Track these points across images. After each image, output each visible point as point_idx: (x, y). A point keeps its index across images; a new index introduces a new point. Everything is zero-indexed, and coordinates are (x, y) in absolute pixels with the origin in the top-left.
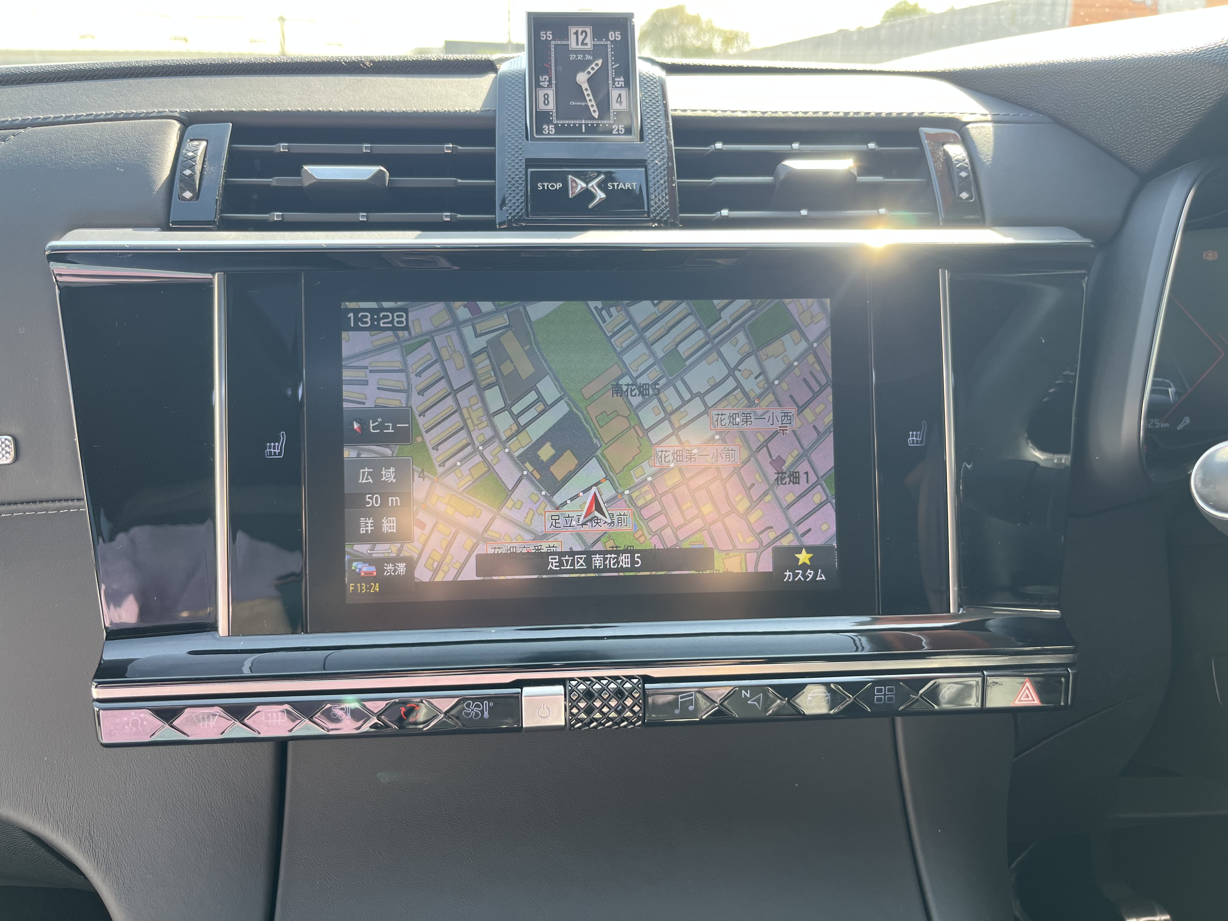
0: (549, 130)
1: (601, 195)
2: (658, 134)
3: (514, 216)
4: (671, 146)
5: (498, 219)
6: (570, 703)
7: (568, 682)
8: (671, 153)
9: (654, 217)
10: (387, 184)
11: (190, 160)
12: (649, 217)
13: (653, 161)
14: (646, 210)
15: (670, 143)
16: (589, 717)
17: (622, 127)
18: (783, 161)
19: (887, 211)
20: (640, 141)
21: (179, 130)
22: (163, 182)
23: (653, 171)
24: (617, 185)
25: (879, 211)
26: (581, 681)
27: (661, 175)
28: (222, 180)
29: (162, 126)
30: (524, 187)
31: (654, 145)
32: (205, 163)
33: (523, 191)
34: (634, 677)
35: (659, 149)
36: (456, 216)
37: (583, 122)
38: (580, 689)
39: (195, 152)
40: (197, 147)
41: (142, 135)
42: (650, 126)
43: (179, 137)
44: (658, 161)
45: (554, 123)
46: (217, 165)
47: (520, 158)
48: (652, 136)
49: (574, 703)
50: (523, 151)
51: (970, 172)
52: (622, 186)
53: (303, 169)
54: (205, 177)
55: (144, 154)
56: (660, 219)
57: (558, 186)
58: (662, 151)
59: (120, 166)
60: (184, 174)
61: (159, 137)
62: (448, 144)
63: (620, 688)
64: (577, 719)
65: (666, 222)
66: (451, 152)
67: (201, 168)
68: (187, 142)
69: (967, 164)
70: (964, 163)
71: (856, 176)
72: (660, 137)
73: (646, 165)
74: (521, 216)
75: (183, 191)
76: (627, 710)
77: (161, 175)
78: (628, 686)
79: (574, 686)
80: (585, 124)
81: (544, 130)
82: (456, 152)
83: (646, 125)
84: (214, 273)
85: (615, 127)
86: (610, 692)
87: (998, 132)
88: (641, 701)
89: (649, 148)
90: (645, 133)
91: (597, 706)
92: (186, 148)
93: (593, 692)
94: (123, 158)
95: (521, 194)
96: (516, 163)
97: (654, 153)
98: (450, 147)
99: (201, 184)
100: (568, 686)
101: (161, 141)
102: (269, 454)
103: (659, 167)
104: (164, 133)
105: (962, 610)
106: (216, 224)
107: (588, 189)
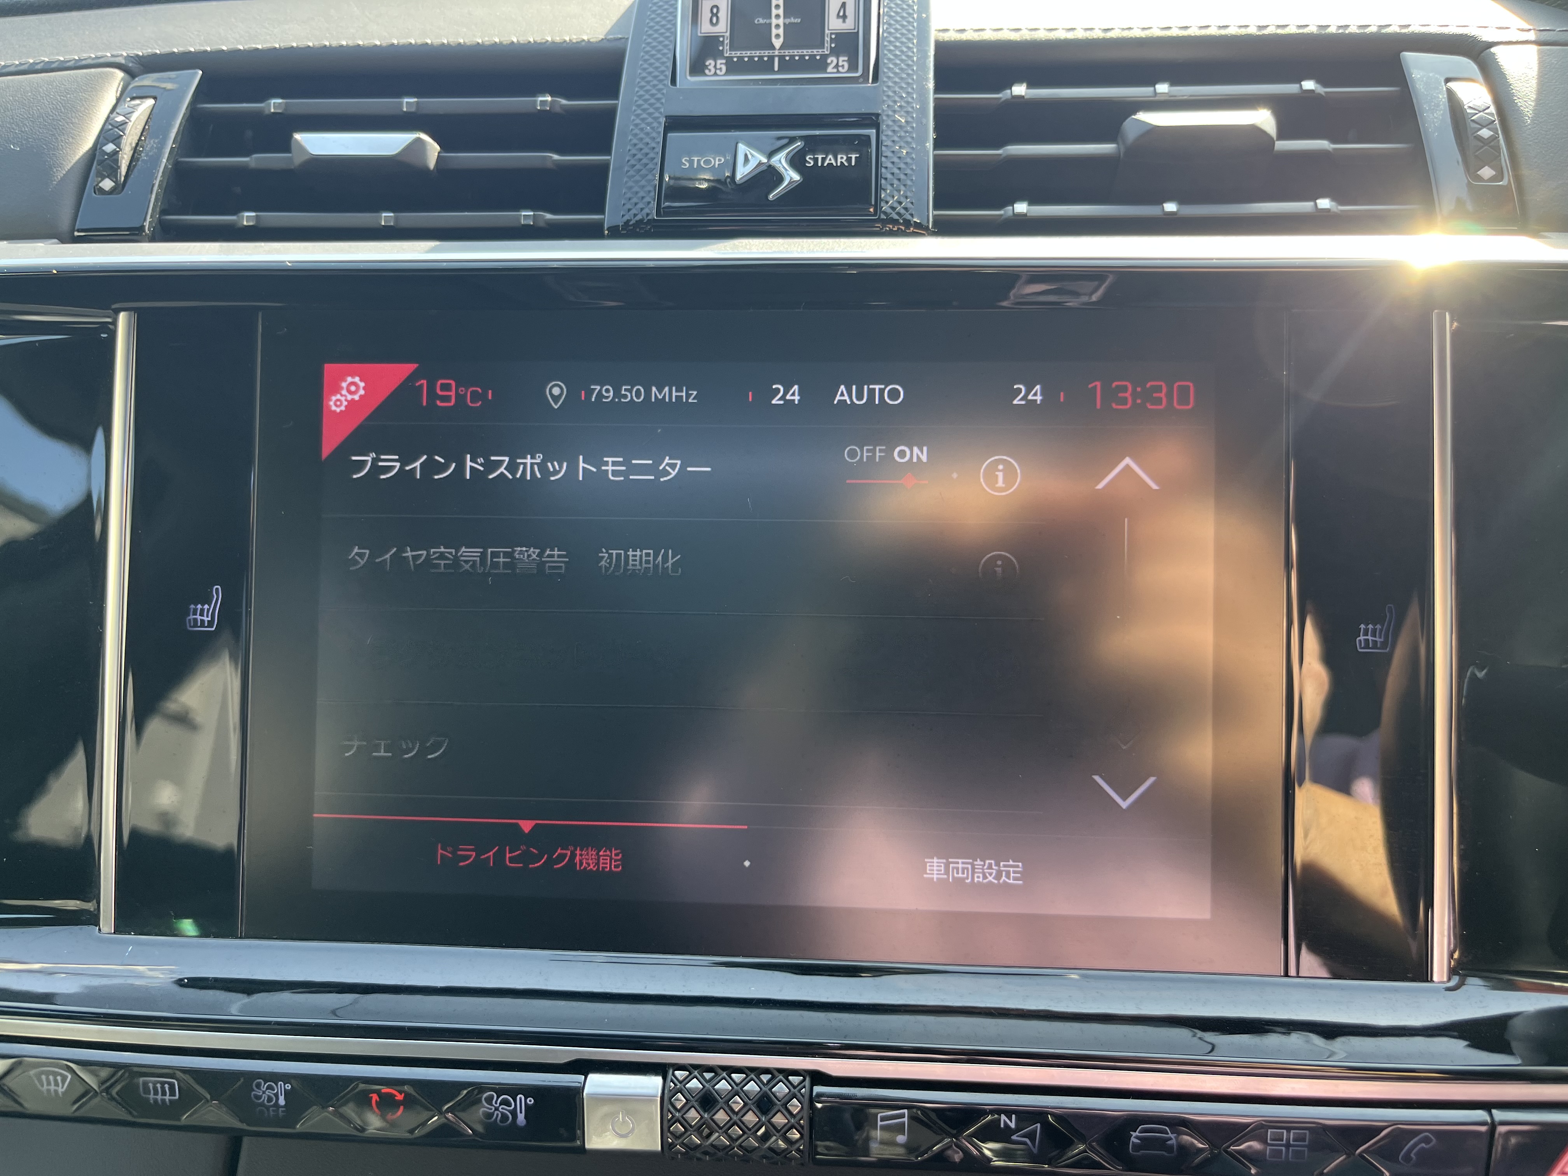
0: (716, 69)
1: (792, 176)
2: (906, 69)
3: (635, 215)
4: (927, 90)
5: (609, 218)
6: (669, 1114)
7: (671, 1072)
8: (927, 103)
9: (885, 213)
10: (432, 164)
11: (117, 128)
12: (875, 214)
13: (892, 116)
14: (873, 203)
15: (927, 85)
16: (705, 1144)
17: (843, 61)
18: (1135, 113)
19: (1333, 203)
20: (873, 83)
21: (119, 84)
22: (74, 164)
23: (890, 133)
24: (822, 158)
25: (1316, 204)
26: (696, 1073)
27: (905, 140)
28: (165, 160)
29: (93, 78)
30: (657, 164)
31: (897, 89)
32: (144, 134)
33: (654, 172)
34: (795, 1073)
35: (904, 96)
36: (544, 216)
37: (777, 53)
38: (690, 1089)
39: (128, 115)
40: (135, 108)
41: (60, 94)
42: (892, 57)
43: (118, 95)
44: (901, 116)
45: (725, 55)
46: (161, 137)
47: (657, 115)
48: (895, 73)
49: (677, 1115)
50: (662, 103)
51: (1497, 129)
52: (830, 160)
53: (293, 139)
54: (140, 155)
55: (55, 123)
56: (896, 217)
57: (717, 161)
58: (910, 100)
59: (16, 142)
60: (103, 151)
61: (84, 95)
62: (545, 97)
63: (766, 1092)
64: (683, 1144)
65: (907, 223)
66: (548, 109)
67: (137, 141)
68: (125, 101)
69: (1491, 114)
70: (1486, 113)
71: (1275, 139)
72: (908, 74)
73: (879, 124)
74: (648, 215)
75: (100, 179)
76: (776, 1136)
77: (73, 154)
78: (781, 1089)
79: (681, 1082)
80: (779, 56)
81: (708, 69)
82: (558, 109)
83: (886, 55)
84: (117, 312)
85: (832, 60)
86: (746, 1100)
87: (1548, 60)
88: (802, 1122)
89: (886, 94)
90: (883, 69)
91: (719, 1123)
92: (118, 110)
93: (715, 1097)
94: (23, 130)
95: (650, 177)
96: (648, 124)
97: (895, 102)
98: (546, 101)
99: (132, 168)
100: (669, 1079)
101: (85, 101)
102: (192, 624)
103: (901, 127)
104: (93, 89)
105: (1455, 980)
106: (144, 231)
107: (770, 166)
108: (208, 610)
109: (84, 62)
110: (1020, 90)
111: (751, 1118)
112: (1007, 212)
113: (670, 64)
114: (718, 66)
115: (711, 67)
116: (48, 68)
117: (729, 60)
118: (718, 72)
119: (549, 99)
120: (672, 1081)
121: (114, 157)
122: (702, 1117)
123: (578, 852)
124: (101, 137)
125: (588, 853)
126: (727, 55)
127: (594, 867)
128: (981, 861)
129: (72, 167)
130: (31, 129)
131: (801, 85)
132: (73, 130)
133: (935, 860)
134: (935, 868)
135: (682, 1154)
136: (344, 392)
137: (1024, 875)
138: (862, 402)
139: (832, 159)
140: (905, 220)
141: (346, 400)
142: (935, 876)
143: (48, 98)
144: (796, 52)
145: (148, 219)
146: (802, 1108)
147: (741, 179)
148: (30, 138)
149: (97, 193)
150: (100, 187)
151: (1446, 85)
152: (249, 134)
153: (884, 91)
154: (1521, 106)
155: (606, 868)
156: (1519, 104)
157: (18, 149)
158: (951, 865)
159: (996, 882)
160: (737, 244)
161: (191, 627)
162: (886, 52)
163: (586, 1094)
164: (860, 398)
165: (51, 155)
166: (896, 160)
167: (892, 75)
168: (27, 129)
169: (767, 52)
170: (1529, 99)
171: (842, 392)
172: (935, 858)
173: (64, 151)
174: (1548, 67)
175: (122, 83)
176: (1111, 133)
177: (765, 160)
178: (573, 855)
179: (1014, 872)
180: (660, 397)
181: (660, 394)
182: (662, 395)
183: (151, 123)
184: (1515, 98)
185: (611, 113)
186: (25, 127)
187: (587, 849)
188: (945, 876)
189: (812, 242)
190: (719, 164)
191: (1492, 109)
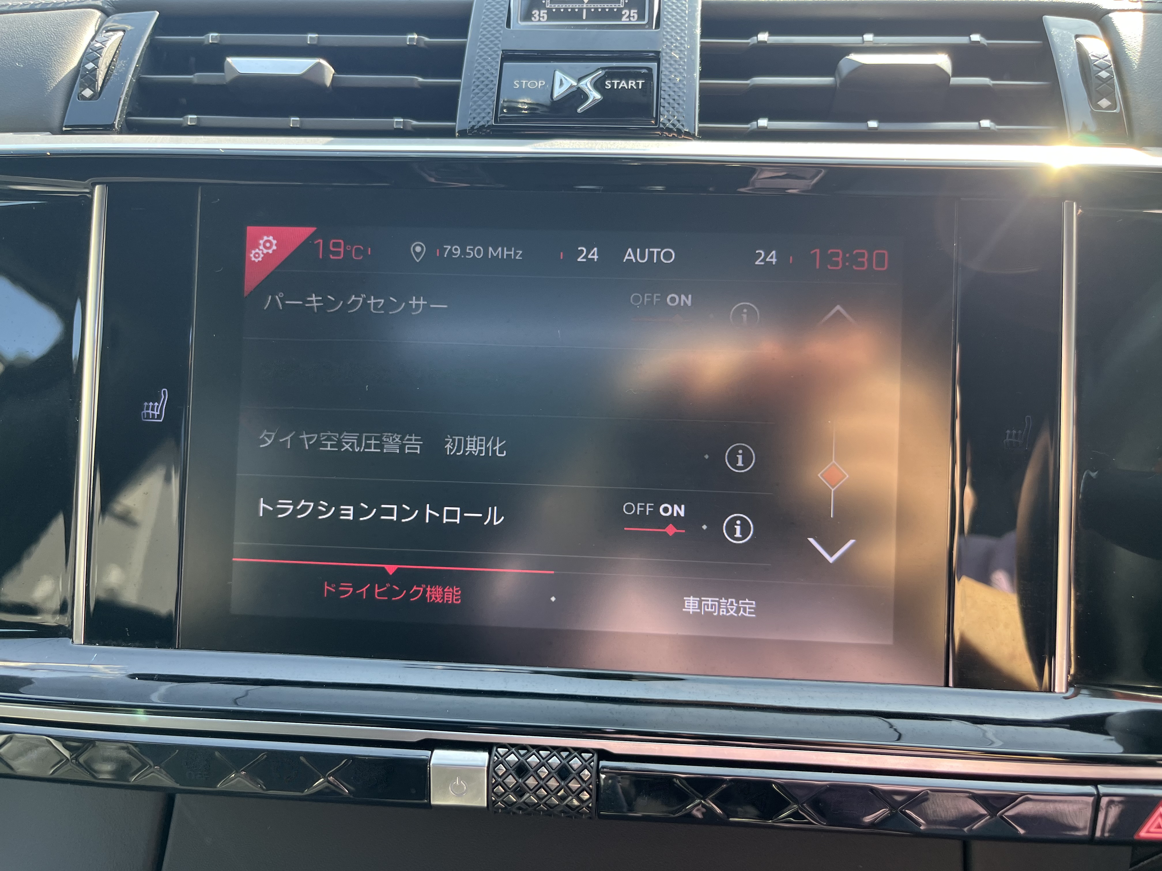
0: (540, 17)
1: (595, 96)
2: (680, 19)
3: (479, 122)
4: (696, 35)
5: (458, 125)
6: (493, 779)
7: (495, 749)
8: (696, 45)
9: (664, 124)
10: (328, 82)
11: (96, 51)
12: (656, 124)
13: (669, 53)
14: (654, 116)
15: (695, 31)
16: (519, 801)
17: (634, 13)
18: (848, 55)
19: (992, 124)
20: (655, 29)
21: (98, 21)
22: (63, 78)
23: (668, 66)
24: (617, 83)
25: (980, 124)
26: (513, 750)
27: (679, 71)
28: (130, 76)
29: (78, 16)
30: (495, 85)
31: (673, 34)
32: (116, 56)
33: (493, 90)
34: (586, 751)
35: (679, 38)
36: (412, 122)
37: (585, 6)
38: (509, 761)
39: (103, 43)
40: (109, 37)
41: (53, 27)
42: (670, 10)
43: (97, 28)
44: (676, 54)
45: (547, 7)
46: (128, 59)
47: (496, 49)
48: (673, 22)
49: (499, 780)
50: (500, 41)
51: (1113, 72)
52: (623, 84)
53: (226, 62)
54: (112, 71)
55: (50, 48)
56: (671, 127)
57: (540, 84)
58: (683, 42)
59: (20, 61)
60: (85, 68)
61: (72, 28)
62: (413, 35)
63: (564, 764)
64: (503, 802)
65: (679, 132)
66: (415, 44)
67: (110, 62)
68: (102, 33)
69: (1109, 61)
70: (1105, 60)
71: (951, 76)
72: (682, 23)
73: (660, 59)
74: (488, 122)
75: (82, 89)
76: (571, 796)
77: (62, 70)
78: (576, 763)
79: (502, 756)
80: (587, 9)
81: (534, 17)
82: (422, 45)
83: (666, 8)
84: (94, 185)
85: (626, 12)
86: (550, 769)
87: (1151, 23)
88: (591, 786)
89: (665, 37)
90: (663, 19)
91: (530, 786)
92: (96, 39)
93: (527, 767)
94: (26, 52)
95: (490, 94)
96: (490, 56)
97: (672, 43)
98: (414, 38)
99: (106, 81)
100: (493, 754)
101: (72, 32)
102: (145, 417)
103: (676, 61)
104: (79, 24)
105: (1072, 690)
106: (114, 127)
107: (579, 88)
108: (158, 406)
109: (71, 4)
110: (763, 37)
111: (553, 783)
112: (753, 125)
113: (506, 12)
114: (542, 15)
115: (536, 16)
116: (44, 9)
117: (549, 11)
118: (541, 19)
119: (416, 36)
120: (496, 755)
121: (93, 73)
122: (517, 782)
123: (429, 589)
124: (84, 58)
125: (436, 590)
126: (548, 7)
127: (440, 600)
128: (725, 599)
129: (62, 80)
130: (32, 53)
131: (602, 29)
132: (63, 53)
133: (692, 598)
134: (691, 604)
135: (502, 809)
136: (261, 247)
137: (757, 610)
138: (644, 261)
139: (625, 83)
140: (678, 129)
141: (263, 253)
142: (691, 611)
143: (44, 29)
144: (599, 6)
145: (118, 119)
146: (591, 776)
147: (557, 97)
148: (31, 58)
149: (80, 99)
150: (82, 95)
151: (1075, 40)
152: (193, 59)
153: (664, 35)
154: (1131, 56)
155: (449, 601)
156: (1129, 54)
157: (22, 66)
158: (703, 603)
159: (736, 615)
160: (554, 143)
161: (144, 419)
162: (665, 6)
163: (432, 764)
164: (642, 257)
165: (47, 71)
166: (672, 85)
167: (670, 23)
168: (28, 52)
169: (577, 5)
170: (1136, 51)
171: (630, 253)
172: (692, 597)
173: (56, 68)
174: (1151, 28)
175: (99, 20)
176: (830, 69)
177: (575, 84)
178: (425, 592)
179: (750, 608)
180: (495, 255)
181: (495, 252)
182: (497, 253)
183: (120, 49)
184: (1126, 50)
185: (462, 49)
186: (28, 50)
187: (435, 587)
188: (699, 610)
189: (610, 143)
190: (541, 86)
191: (1109, 57)
